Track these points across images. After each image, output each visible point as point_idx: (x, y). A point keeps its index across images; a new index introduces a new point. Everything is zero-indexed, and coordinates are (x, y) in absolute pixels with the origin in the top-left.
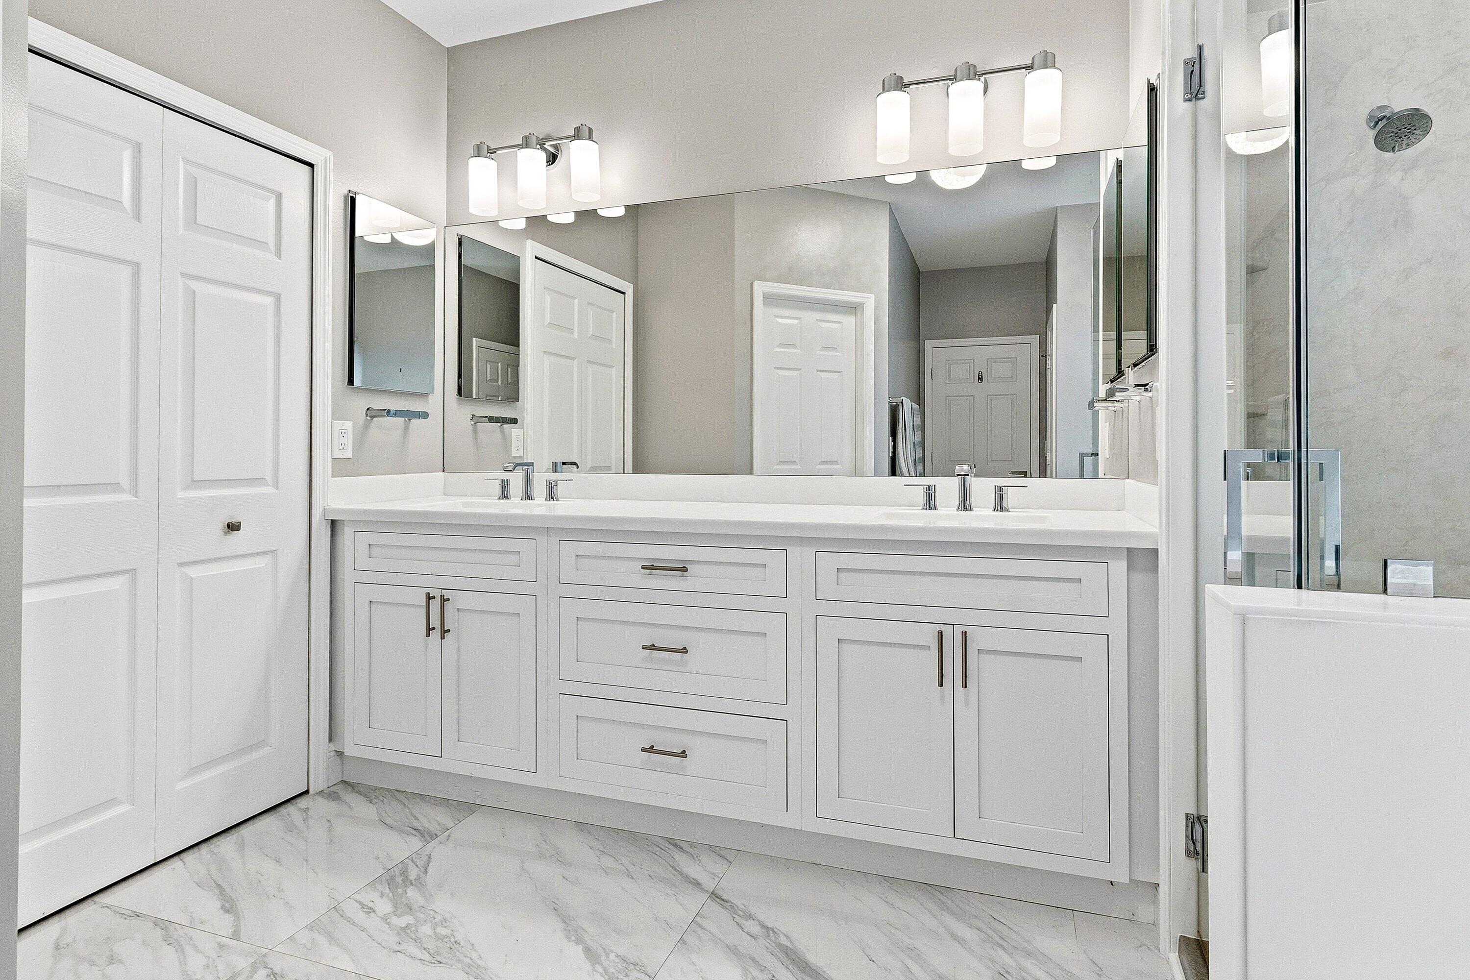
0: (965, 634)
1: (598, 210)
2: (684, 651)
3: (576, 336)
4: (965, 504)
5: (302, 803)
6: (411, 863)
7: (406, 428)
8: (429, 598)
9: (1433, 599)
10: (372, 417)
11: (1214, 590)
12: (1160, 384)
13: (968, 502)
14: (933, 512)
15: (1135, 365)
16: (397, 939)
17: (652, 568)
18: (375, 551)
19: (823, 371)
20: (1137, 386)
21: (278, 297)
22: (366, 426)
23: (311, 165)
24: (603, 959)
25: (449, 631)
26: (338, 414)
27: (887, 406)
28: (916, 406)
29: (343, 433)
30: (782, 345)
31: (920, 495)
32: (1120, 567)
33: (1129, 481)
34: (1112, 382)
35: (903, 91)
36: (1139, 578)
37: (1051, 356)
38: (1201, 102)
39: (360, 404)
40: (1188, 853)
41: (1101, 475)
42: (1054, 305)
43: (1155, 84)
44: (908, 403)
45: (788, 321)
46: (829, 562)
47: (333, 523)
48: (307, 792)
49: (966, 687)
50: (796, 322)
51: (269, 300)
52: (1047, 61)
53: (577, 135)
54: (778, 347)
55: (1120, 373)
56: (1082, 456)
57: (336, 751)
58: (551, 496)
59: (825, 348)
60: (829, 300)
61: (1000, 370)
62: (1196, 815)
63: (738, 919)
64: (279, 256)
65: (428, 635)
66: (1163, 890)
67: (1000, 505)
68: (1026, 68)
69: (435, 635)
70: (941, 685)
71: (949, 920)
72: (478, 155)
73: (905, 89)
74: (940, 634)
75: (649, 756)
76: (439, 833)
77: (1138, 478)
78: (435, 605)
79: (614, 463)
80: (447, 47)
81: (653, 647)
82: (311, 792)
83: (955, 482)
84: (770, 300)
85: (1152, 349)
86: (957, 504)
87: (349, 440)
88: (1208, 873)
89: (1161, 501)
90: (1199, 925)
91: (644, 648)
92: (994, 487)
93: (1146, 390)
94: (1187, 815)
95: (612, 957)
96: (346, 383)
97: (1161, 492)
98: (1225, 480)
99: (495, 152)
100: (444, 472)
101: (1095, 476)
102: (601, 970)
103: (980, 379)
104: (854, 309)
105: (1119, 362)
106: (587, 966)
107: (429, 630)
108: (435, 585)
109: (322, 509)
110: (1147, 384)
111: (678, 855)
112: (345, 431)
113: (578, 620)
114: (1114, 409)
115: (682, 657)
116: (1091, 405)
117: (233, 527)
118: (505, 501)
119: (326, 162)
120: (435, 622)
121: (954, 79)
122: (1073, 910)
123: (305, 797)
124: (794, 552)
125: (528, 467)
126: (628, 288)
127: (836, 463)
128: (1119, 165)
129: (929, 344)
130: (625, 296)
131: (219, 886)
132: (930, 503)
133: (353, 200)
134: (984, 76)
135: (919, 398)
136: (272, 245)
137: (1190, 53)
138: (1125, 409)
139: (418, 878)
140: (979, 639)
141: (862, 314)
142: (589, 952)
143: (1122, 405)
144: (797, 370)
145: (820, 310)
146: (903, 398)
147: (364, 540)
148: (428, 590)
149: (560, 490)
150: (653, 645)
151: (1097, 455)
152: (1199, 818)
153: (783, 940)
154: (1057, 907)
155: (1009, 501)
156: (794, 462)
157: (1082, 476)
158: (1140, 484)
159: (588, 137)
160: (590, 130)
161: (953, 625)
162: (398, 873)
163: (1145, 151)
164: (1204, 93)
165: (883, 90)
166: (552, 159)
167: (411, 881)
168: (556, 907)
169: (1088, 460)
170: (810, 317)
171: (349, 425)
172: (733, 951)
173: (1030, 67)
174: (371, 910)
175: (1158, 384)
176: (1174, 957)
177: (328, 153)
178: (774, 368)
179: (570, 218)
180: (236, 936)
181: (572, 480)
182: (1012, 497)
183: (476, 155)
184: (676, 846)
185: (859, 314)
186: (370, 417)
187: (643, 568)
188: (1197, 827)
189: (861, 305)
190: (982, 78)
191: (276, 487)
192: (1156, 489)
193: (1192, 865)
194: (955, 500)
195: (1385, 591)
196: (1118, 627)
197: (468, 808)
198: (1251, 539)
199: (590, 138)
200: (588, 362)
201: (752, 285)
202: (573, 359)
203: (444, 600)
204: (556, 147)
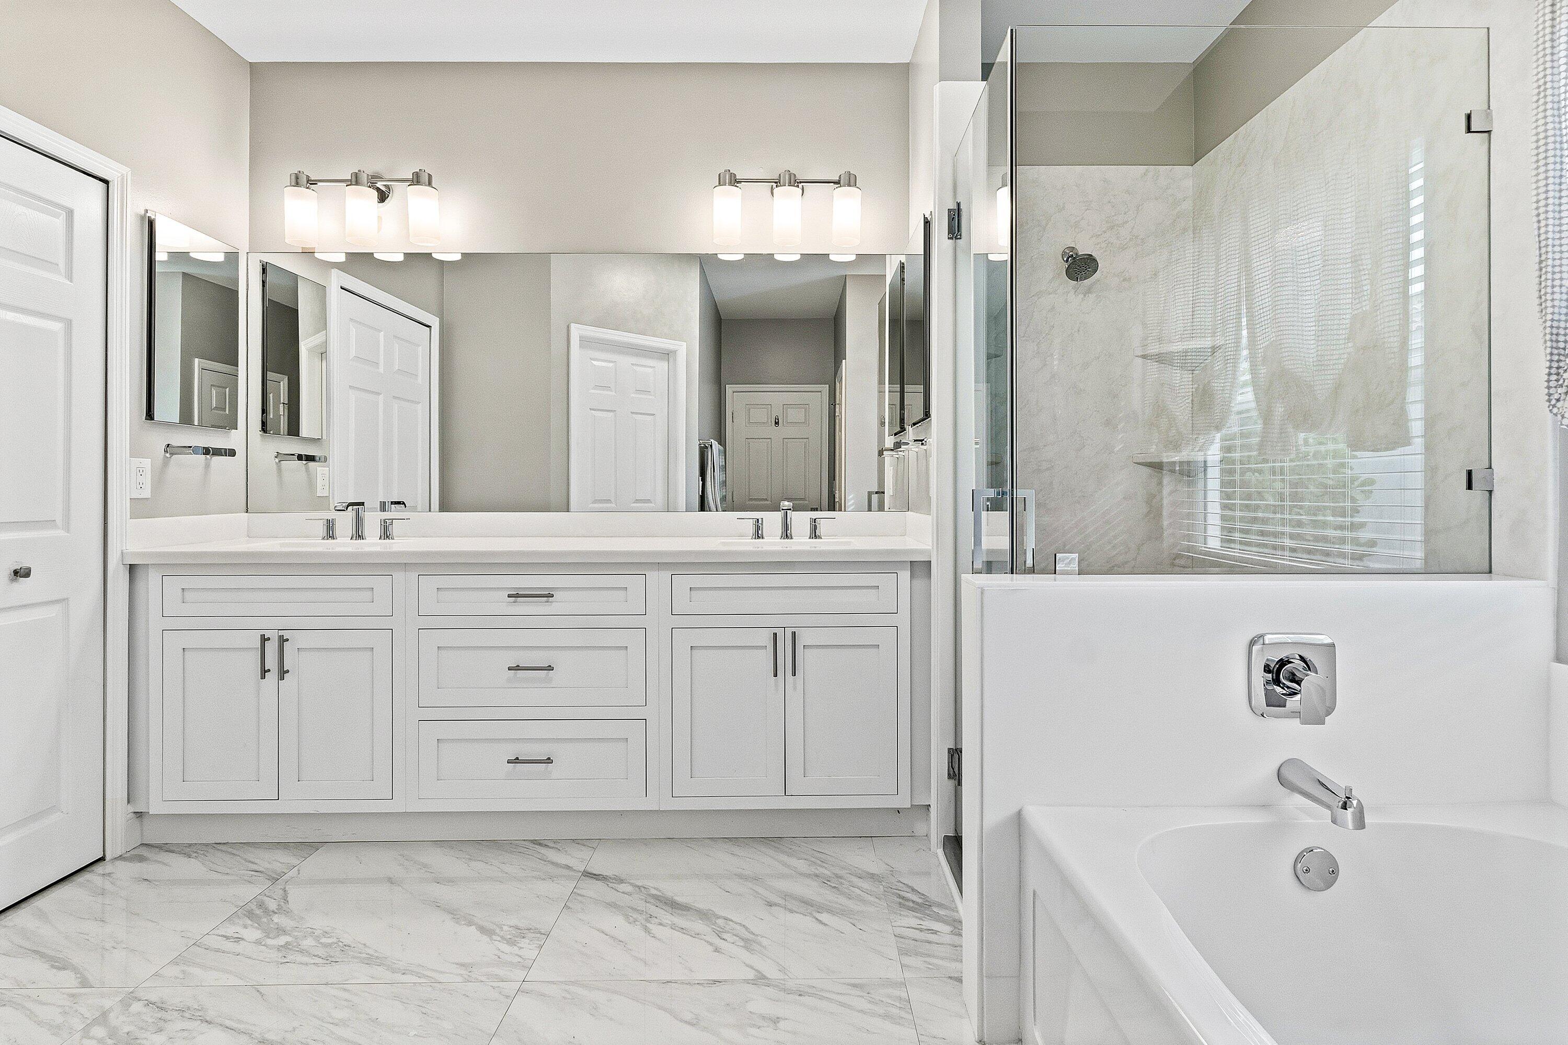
0: (794, 634)
1: (433, 254)
2: (550, 668)
3: (381, 370)
4: (786, 533)
5: (99, 869)
6: (265, 898)
7: (207, 466)
8: (264, 639)
9: (1077, 576)
10: (172, 454)
11: (967, 578)
12: (932, 441)
13: (789, 532)
14: (760, 540)
15: (914, 424)
16: (280, 955)
17: (517, 596)
18: (189, 596)
19: (637, 413)
20: (915, 441)
21: (69, 324)
22: (166, 463)
23: (106, 182)
24: (498, 931)
25: (288, 671)
26: (136, 452)
27: (698, 447)
28: (721, 448)
29: (141, 471)
30: (597, 387)
31: (750, 527)
32: (905, 575)
33: (909, 512)
34: (896, 434)
35: (736, 186)
36: (919, 583)
37: (840, 404)
38: (958, 241)
39: (157, 439)
40: (950, 777)
41: (886, 508)
42: (844, 361)
43: (929, 219)
44: (716, 445)
45: (604, 364)
46: (684, 582)
47: (132, 568)
48: (102, 859)
49: (795, 675)
50: (611, 365)
51: (57, 326)
52: (849, 180)
53: (416, 180)
54: (594, 389)
55: (903, 429)
56: (870, 494)
57: (135, 812)
58: (386, 534)
59: (638, 391)
60: (644, 346)
61: (795, 415)
62: (954, 748)
63: (610, 885)
64: (70, 278)
65: (263, 677)
66: (933, 809)
67: (814, 533)
68: (834, 183)
69: (272, 677)
70: (776, 675)
71: (784, 858)
72: (297, 184)
73: (738, 185)
74: (775, 634)
75: (514, 766)
76: (285, 871)
77: (917, 510)
78: (272, 649)
79: (420, 502)
80: (250, 61)
81: (517, 668)
82: (108, 858)
83: (778, 515)
84: (586, 342)
85: (927, 415)
86: (780, 535)
87: (147, 480)
88: (962, 786)
89: (933, 525)
90: (956, 824)
91: (510, 669)
92: (809, 519)
93: (922, 444)
94: (949, 749)
95: (505, 928)
96: (144, 417)
97: (933, 519)
98: (973, 511)
99: (316, 184)
100: (247, 512)
101: (881, 508)
102: (499, 939)
103: (777, 423)
104: (667, 355)
105: (902, 420)
106: (485, 938)
107: (264, 672)
108: (271, 625)
109: (119, 553)
110: (923, 440)
111: (543, 850)
112: (143, 469)
113: (438, 649)
114: (897, 456)
115: (547, 675)
116: (881, 453)
117: (20, 573)
118: (330, 541)
119: (123, 179)
120: (271, 662)
121: (778, 183)
122: (871, 837)
123: (101, 864)
124: (653, 576)
125: (358, 507)
126: (435, 322)
127: (649, 501)
128: (902, 266)
129: (729, 389)
130: (430, 330)
131: (34, 951)
132: (758, 535)
133: (151, 224)
134: (802, 184)
135: (722, 441)
136: (62, 266)
137: (953, 206)
138: (906, 457)
139: (280, 907)
140: (805, 638)
141: (675, 360)
142: (483, 930)
143: (904, 454)
144: (611, 411)
145: (637, 355)
146: (712, 440)
147: (174, 585)
148: (263, 632)
149: (396, 528)
150: (518, 666)
151: (883, 493)
152: (956, 750)
153: (654, 892)
154: (861, 837)
155: (822, 530)
156: (609, 501)
157: (870, 510)
158: (918, 515)
159: (427, 183)
160: (430, 176)
161: (784, 628)
162: (254, 907)
163: (921, 259)
164: (961, 236)
165: (719, 183)
166: (383, 197)
167: (273, 912)
168: (439, 905)
169: (875, 498)
170: (625, 361)
171: (147, 463)
172: (613, 906)
173: (837, 182)
174: (239, 939)
175: (931, 440)
176: (940, 852)
177: (125, 170)
178: (590, 409)
179: (400, 258)
180: (85, 983)
181: (409, 519)
182: (823, 528)
183: (293, 184)
184: (540, 844)
185: (671, 360)
186: (170, 454)
187: (509, 596)
188: (956, 756)
189: (675, 352)
190: (800, 185)
191: (67, 529)
192: (929, 517)
193: (951, 784)
194: (779, 530)
195: (1055, 573)
196: (903, 620)
197: (309, 847)
198: (990, 552)
199: (430, 184)
200: (395, 397)
201: (568, 327)
202: (379, 394)
203: (282, 640)
204: (387, 186)
